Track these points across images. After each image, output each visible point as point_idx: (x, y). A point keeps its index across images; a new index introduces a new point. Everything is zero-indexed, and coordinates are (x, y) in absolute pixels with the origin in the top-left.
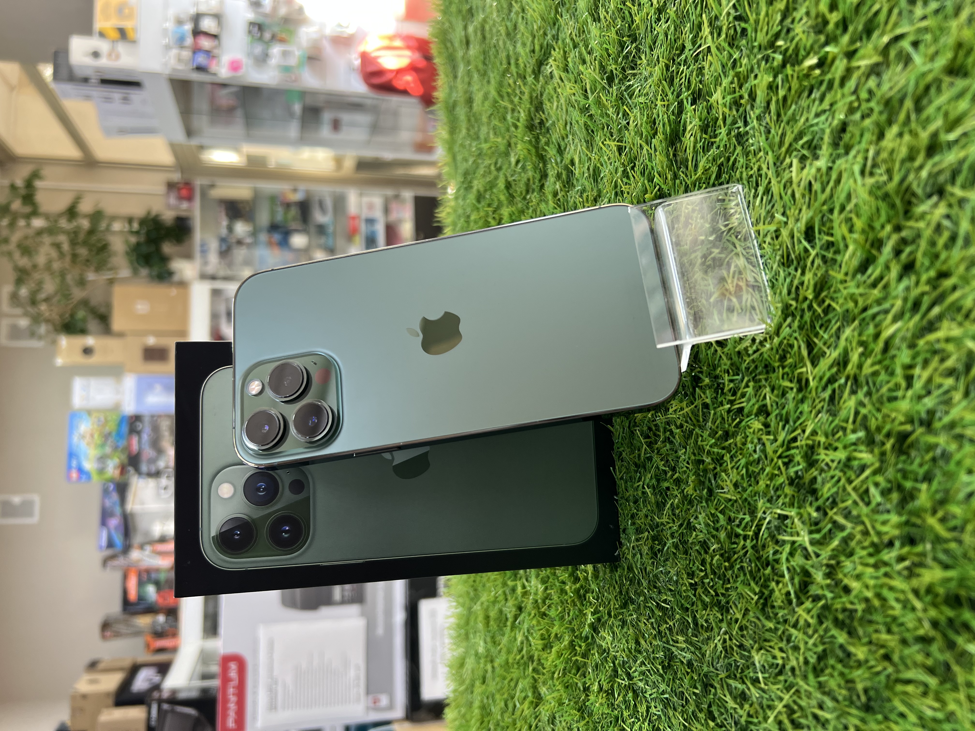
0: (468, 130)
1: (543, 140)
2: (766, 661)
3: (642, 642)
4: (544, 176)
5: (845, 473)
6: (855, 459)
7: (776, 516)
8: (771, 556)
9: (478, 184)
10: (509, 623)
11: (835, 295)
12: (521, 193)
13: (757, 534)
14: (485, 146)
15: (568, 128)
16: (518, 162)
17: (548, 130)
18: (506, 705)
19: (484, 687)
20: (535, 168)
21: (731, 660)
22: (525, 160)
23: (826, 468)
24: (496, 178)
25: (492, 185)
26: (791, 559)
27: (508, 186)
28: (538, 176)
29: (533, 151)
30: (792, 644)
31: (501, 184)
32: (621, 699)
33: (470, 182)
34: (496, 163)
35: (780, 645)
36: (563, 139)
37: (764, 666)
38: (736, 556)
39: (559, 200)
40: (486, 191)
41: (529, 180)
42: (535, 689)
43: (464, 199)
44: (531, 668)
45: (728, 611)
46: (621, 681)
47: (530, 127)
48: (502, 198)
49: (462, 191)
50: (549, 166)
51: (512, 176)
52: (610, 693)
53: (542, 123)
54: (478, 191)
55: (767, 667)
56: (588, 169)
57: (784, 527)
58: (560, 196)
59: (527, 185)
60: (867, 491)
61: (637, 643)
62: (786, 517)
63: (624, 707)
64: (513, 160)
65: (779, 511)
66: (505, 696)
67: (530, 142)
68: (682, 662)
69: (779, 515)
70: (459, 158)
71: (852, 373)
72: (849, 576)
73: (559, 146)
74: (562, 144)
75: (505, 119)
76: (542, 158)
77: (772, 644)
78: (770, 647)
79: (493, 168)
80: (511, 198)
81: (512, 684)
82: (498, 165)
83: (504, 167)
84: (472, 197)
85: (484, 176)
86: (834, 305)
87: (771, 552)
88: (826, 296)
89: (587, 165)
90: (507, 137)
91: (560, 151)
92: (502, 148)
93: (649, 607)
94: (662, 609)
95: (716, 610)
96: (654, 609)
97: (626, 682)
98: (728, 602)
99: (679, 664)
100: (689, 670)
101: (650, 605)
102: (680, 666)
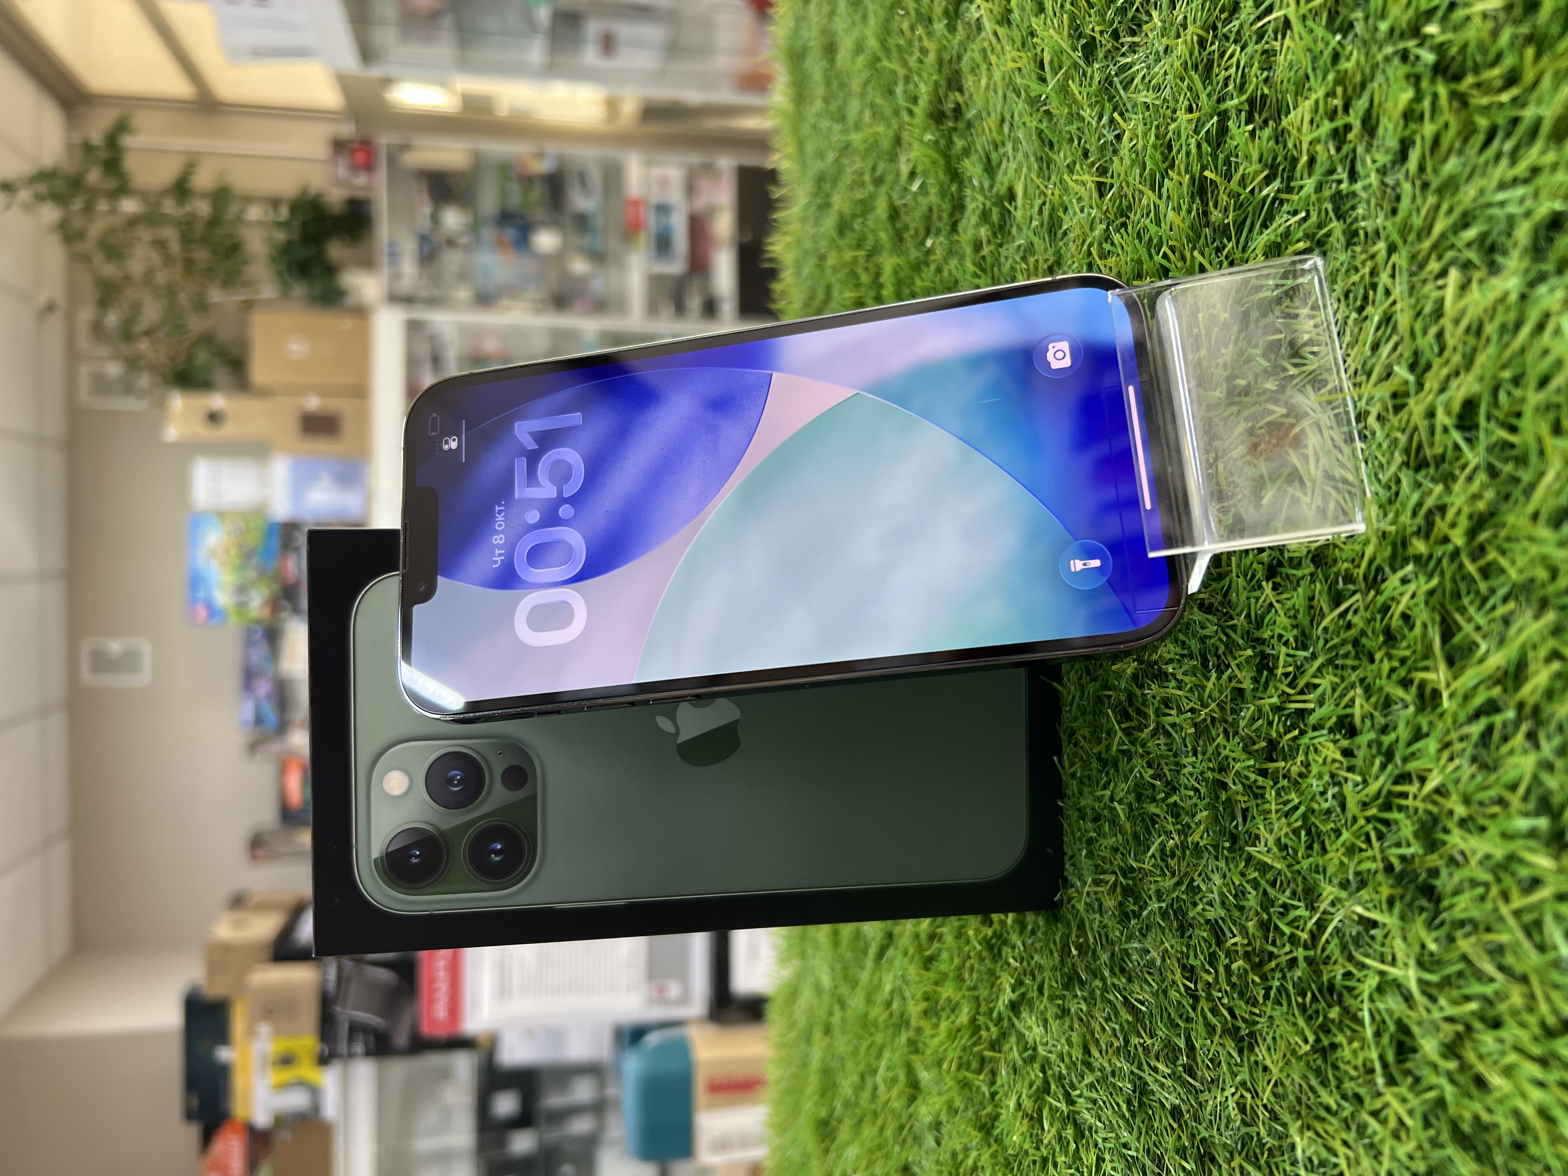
0: (826, 101)
1: (959, 144)
2: (1316, 1153)
3: (1095, 1052)
4: (958, 206)
5: (1499, 880)
6: (1521, 861)
7: (1356, 918)
8: (1339, 977)
10: (873, 951)
11: (1507, 546)
13: (1314, 937)
14: (856, 138)
15: (1006, 130)
17: (969, 125)
19: (828, 1039)
21: (1252, 1130)
22: (925, 173)
23: (1459, 858)
26: (1376, 996)
27: (894, 214)
28: (947, 206)
29: (942, 162)
30: (1367, 1141)
31: (881, 209)
32: (1053, 1131)
34: (874, 169)
35: (1344, 1136)
36: (996, 147)
37: (1310, 1160)
38: (1273, 964)
39: (984, 257)
42: (910, 1069)
45: (1251, 1050)
46: (1054, 1103)
47: (937, 116)
48: (883, 236)
50: (968, 192)
52: (1036, 1119)
53: (958, 111)
54: (841, 216)
55: (1316, 1162)
56: (1041, 211)
57: (1367, 939)
58: (985, 251)
60: (1538, 924)
61: (1087, 1051)
62: (1374, 924)
63: (1058, 1149)
64: (905, 170)
65: (1359, 910)
67: (936, 143)
68: (1163, 1105)
69: (1361, 917)
70: (810, 148)
71: (1531, 701)
72: (1489, 1060)
73: (989, 160)
74: (994, 156)
75: (891, 92)
77: (1330, 1129)
78: (1326, 1132)
79: (867, 178)
80: (898, 238)
81: (874, 1051)
82: (877, 174)
83: (890, 178)
84: (830, 222)
85: (851, 188)
86: (1504, 562)
87: (1341, 971)
88: (1489, 541)
89: (1038, 202)
90: (896, 127)
91: (990, 169)
92: (886, 144)
93: (1110, 1001)
94: (1132, 1009)
95: (1230, 1045)
96: (1119, 1006)
97: (1063, 1106)
98: (1252, 1035)
99: (1157, 1105)
100: (1175, 1125)
101: (1112, 998)
102: (1159, 1110)
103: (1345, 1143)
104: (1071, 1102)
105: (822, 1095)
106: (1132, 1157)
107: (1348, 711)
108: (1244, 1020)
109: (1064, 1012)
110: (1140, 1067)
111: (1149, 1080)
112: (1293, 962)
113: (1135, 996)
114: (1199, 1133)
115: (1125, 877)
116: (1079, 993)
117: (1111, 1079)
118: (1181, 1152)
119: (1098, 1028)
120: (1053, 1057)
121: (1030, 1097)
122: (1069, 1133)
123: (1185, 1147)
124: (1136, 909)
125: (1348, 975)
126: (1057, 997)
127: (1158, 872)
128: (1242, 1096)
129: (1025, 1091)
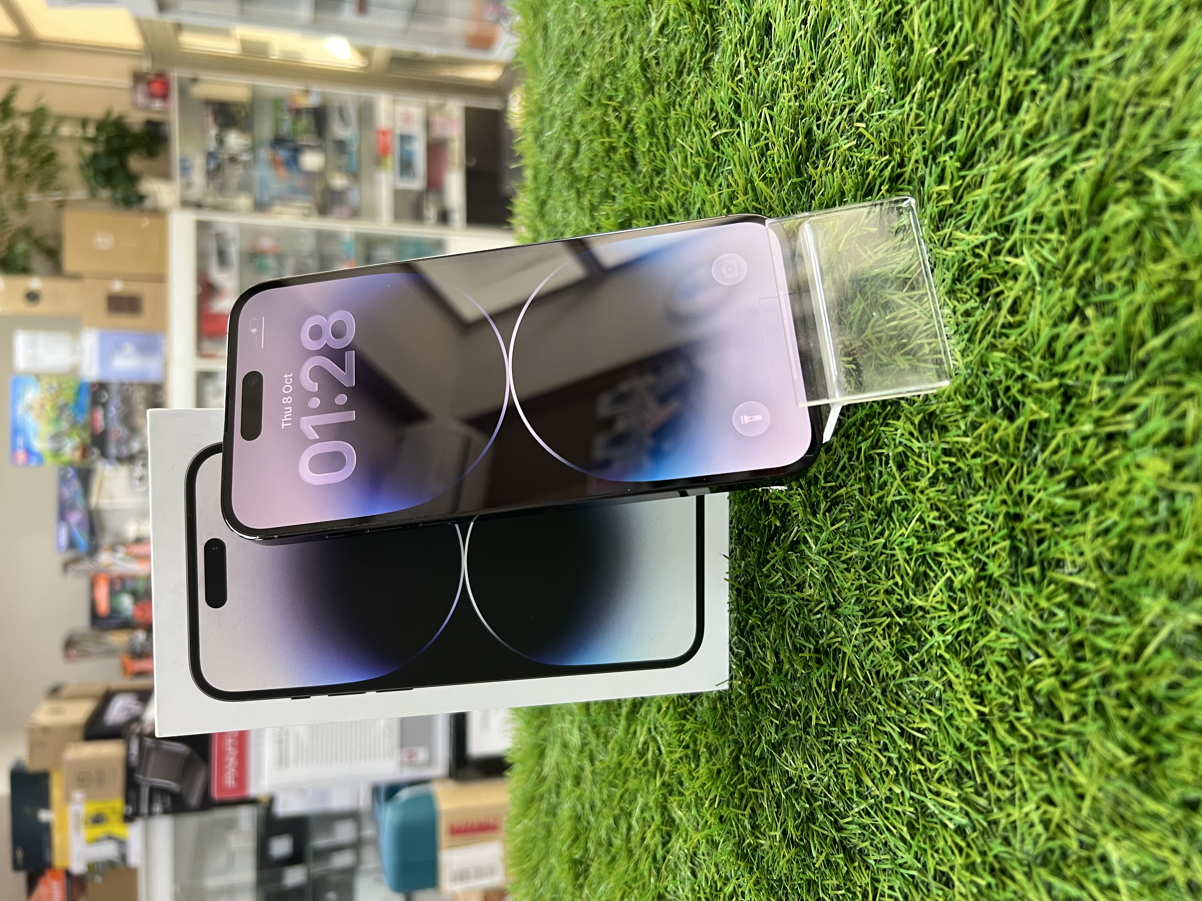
3: (868, 782)
4: (712, 45)
9: (589, 69)
12: (667, 76)
16: (663, 27)
18: (616, 822)
19: (578, 791)
20: (697, 33)
24: (624, 55)
25: (615, 68)
27: (645, 66)
28: (699, 47)
31: (633, 64)
33: (577, 64)
40: (603, 78)
41: (682, 55)
42: (664, 809)
43: (563, 90)
44: (658, 782)
49: (560, 79)
51: (651, 50)
59: (680, 62)
64: (654, 25)
66: (617, 811)
68: (945, 826)
76: (710, 16)
83: (639, 37)
93: (886, 733)
94: (912, 740)
95: (1031, 762)
96: (896, 736)
97: (832, 833)
98: (1056, 752)
99: (938, 826)
100: (963, 844)
101: (888, 729)
102: (942, 831)
104: (840, 829)
105: (576, 839)
106: (913, 877)
107: (1178, 424)
108: (1047, 739)
109: (833, 747)
110: (920, 792)
111: (930, 804)
112: (1108, 679)
113: (915, 726)
114: (991, 849)
115: (900, 616)
116: (849, 729)
117: (885, 805)
118: (971, 868)
119: (872, 758)
120: (818, 790)
121: (796, 827)
122: (839, 858)
123: (973, 864)
124: (915, 644)
125: (1174, 686)
126: (825, 734)
127: (944, 607)
128: (1046, 812)
129: (790, 822)
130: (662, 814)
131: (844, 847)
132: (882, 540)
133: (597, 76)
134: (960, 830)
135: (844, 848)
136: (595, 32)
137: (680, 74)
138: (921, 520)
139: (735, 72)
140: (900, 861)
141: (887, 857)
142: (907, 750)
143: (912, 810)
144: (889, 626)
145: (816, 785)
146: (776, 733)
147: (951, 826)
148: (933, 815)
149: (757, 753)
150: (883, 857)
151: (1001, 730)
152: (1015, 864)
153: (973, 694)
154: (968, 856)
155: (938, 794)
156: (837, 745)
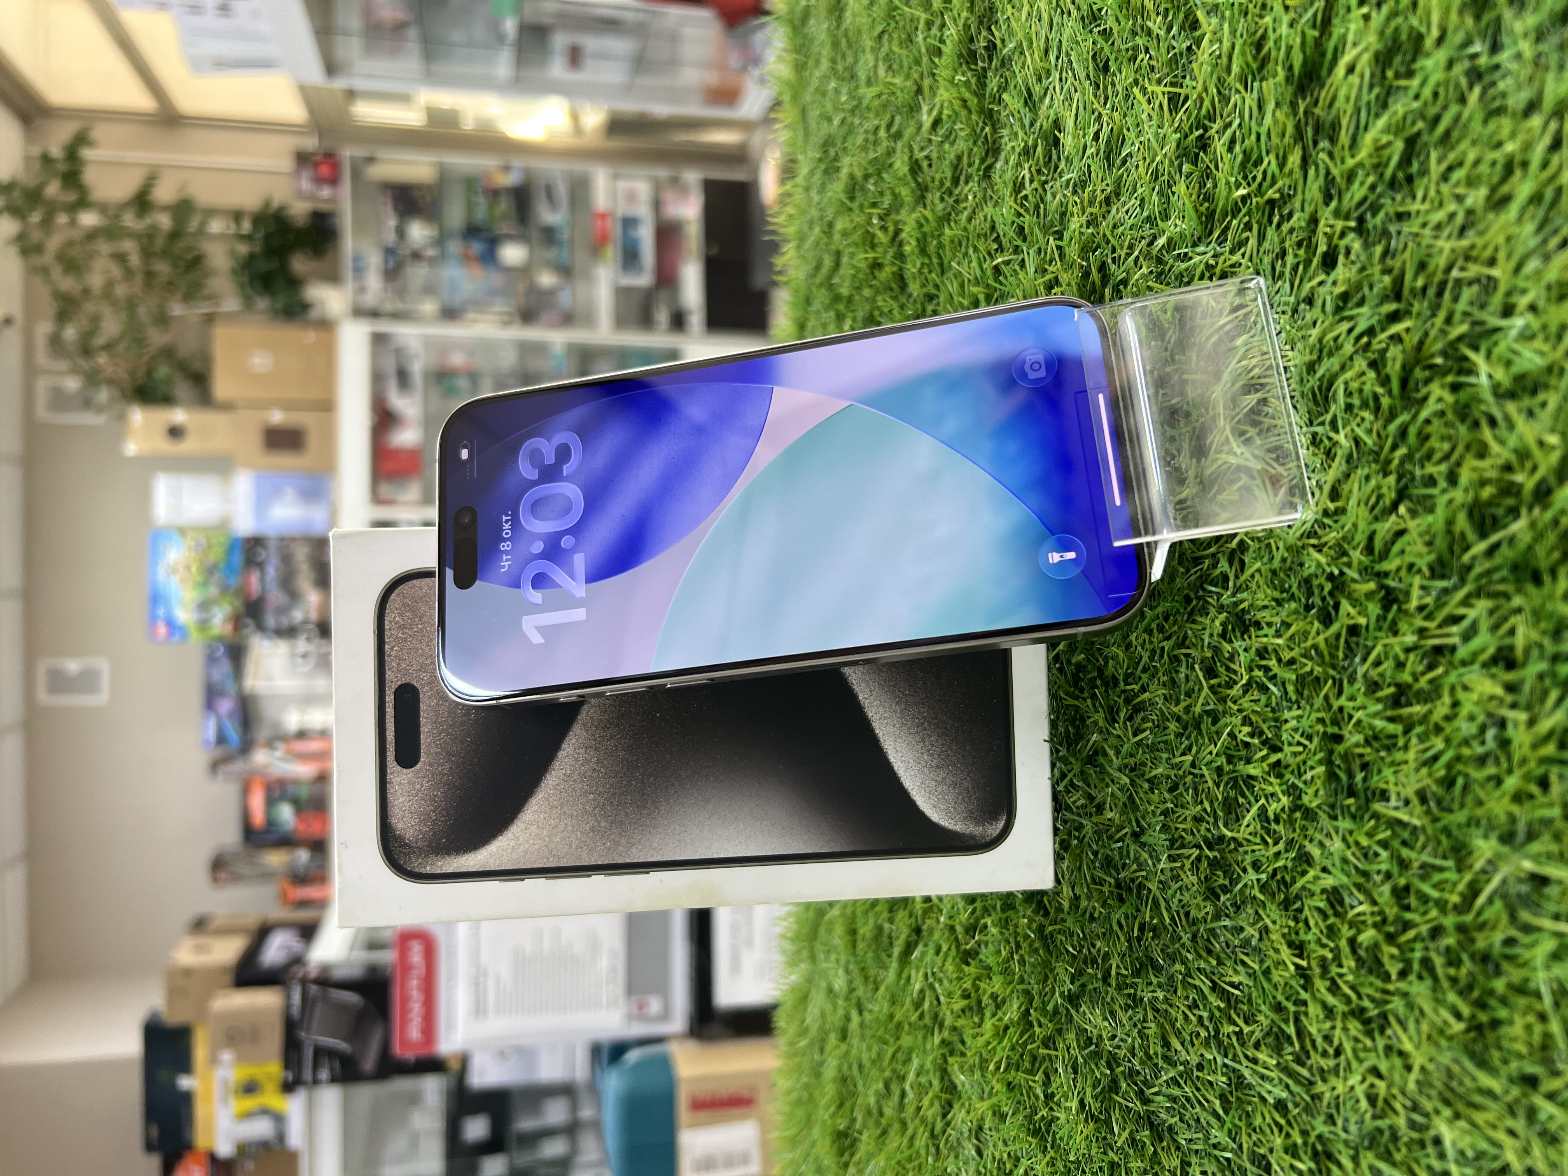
0: (833, 61)
1: (993, 83)
2: (1471, 1144)
3: (1176, 1044)
4: (993, 150)
7: (1524, 875)
8: (1498, 944)
9: (850, 165)
10: (896, 951)
12: (942, 183)
13: (1468, 900)
14: (868, 93)
15: (1052, 59)
16: (936, 123)
17: (1005, 63)
18: (887, 1086)
19: (844, 1047)
20: (975, 135)
22: (955, 117)
24: (890, 152)
25: (880, 167)
26: (1554, 962)
27: (915, 168)
28: (978, 151)
29: (973, 102)
30: (1539, 1128)
31: (901, 165)
32: (1126, 1134)
33: (836, 159)
34: (889, 126)
36: (1040, 80)
37: (1464, 1153)
38: (1412, 934)
39: (1026, 197)
40: (867, 177)
41: (959, 158)
42: (944, 1073)
43: (822, 189)
44: (937, 1040)
45: (1383, 1032)
46: (1125, 1102)
47: (968, 57)
48: (905, 192)
49: (818, 175)
50: (1005, 132)
51: (922, 149)
52: (1103, 1121)
53: (991, 47)
54: (852, 177)
55: (1472, 1155)
56: (1096, 137)
57: (1540, 900)
58: (1028, 190)
59: (956, 167)
61: (1166, 1043)
62: (1548, 881)
63: (1132, 1154)
64: (927, 120)
65: (1528, 865)
66: (888, 1074)
67: (967, 84)
68: (1264, 1100)
69: (1530, 873)
70: (814, 114)
73: (1030, 95)
74: (1037, 90)
75: (910, 40)
76: (990, 117)
77: (1489, 1116)
78: (1484, 1120)
79: (882, 133)
80: (921, 191)
81: (900, 1057)
82: (894, 129)
83: (908, 132)
84: (837, 188)
85: (864, 148)
87: (1501, 937)
89: (1092, 130)
90: (916, 76)
91: (1032, 102)
92: (902, 98)
93: (1195, 987)
94: (1225, 996)
95: (1355, 1027)
96: (1206, 991)
97: (1137, 1106)
98: (1384, 1016)
99: (1256, 1100)
100: (1282, 1122)
101: (1197, 982)
102: (1260, 1106)
103: (1512, 1133)
104: (1146, 1101)
105: (840, 1106)
106: (1228, 1160)
107: (1507, 641)
108: (1372, 1000)
109: (1137, 1001)
110: (1235, 1059)
111: (1247, 1073)
112: (1436, 932)
113: (1227, 979)
114: (1313, 1129)
115: (1211, 849)
116: (1155, 981)
117: (1196, 1073)
118: (1292, 1150)
119: (1180, 1017)
120: (1122, 1053)
121: (1095, 1097)
122: (1145, 1135)
123: (1295, 1145)
124: (1227, 882)
125: (1510, 942)
126: (1127, 986)
127: (1258, 840)
128: (1372, 1086)
129: (1089, 1091)
130: (942, 1079)
131: (1150, 1121)
132: (1189, 758)
133: (859, 174)
134: (1280, 1106)
135: (1152, 1125)
136: (857, 121)
137: (956, 181)
138: (1232, 735)
139: (1018, 187)
140: (1213, 1141)
141: (1200, 1135)
142: (1218, 1008)
143: (1224, 1079)
144: (1199, 859)
145: (1119, 1047)
146: (1072, 983)
147: (1271, 1100)
148: (1250, 1086)
149: (1050, 1007)
150: (1195, 1136)
151: (1321, 985)
152: (1341, 1147)
153: (1290, 945)
154: (1288, 1135)
155: (1255, 1061)
156: (1142, 999)
